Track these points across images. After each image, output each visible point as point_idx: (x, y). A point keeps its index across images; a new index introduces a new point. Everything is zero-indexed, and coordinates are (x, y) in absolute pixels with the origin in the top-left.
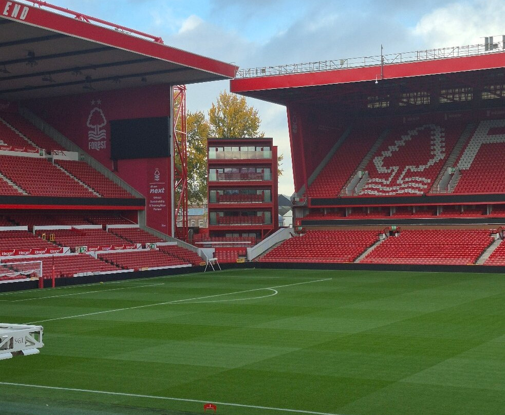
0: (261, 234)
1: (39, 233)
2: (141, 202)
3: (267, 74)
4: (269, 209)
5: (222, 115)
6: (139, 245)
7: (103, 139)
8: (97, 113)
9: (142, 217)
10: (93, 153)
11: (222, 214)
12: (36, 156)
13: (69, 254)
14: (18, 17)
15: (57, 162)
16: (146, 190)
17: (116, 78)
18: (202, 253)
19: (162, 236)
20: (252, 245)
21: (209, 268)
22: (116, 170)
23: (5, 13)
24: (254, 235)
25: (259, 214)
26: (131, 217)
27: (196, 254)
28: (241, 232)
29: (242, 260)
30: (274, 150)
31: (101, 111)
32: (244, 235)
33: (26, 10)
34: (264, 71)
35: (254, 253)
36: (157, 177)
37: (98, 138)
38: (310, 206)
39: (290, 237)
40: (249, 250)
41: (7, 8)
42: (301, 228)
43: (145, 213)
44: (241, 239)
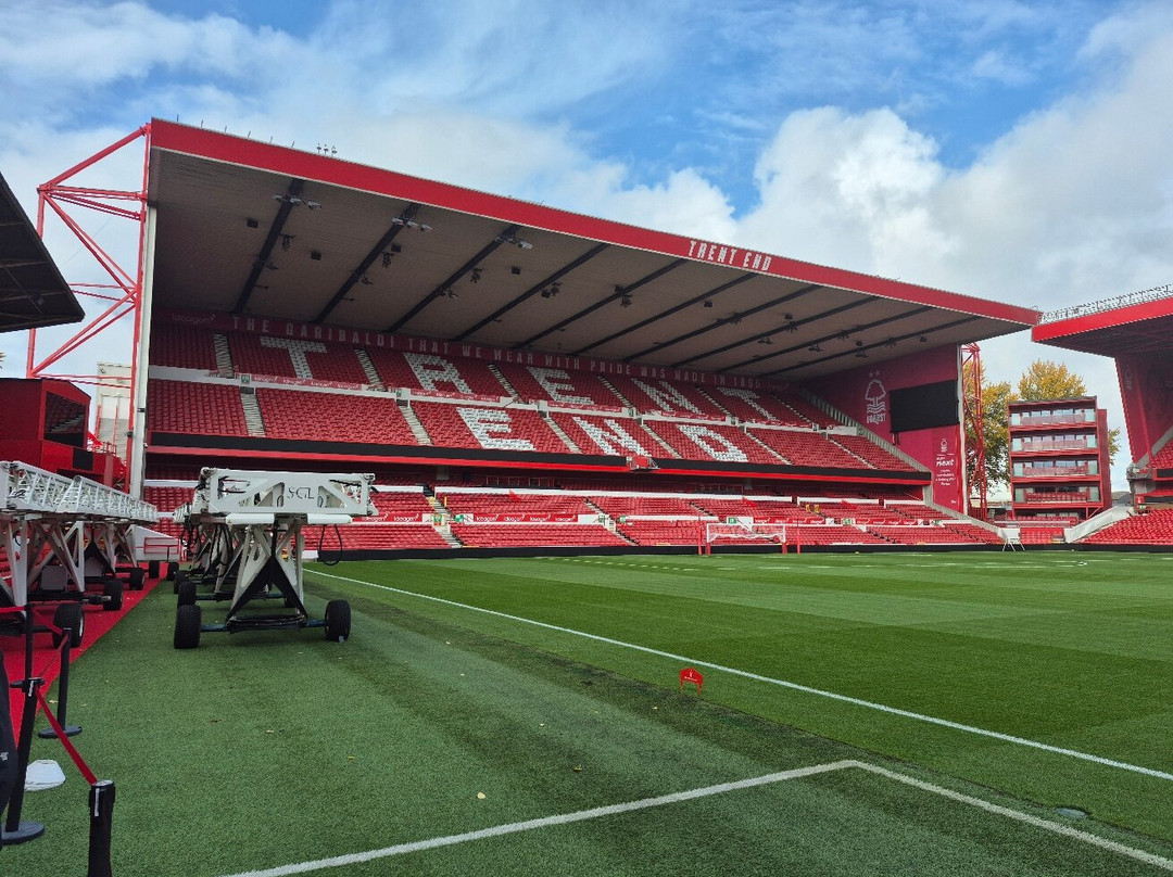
0: (1084, 514)
1: (803, 504)
2: (927, 476)
3: (1081, 314)
4: (1095, 484)
5: (1034, 387)
6: (920, 521)
7: (883, 412)
8: (876, 385)
9: (928, 494)
10: (872, 427)
11: (1030, 491)
12: (811, 431)
13: (833, 525)
14: (760, 268)
15: (831, 437)
16: (931, 462)
17: (891, 341)
18: (1004, 534)
19: (952, 513)
20: (1071, 525)
21: (1009, 548)
22: (897, 443)
23: (745, 265)
24: (1075, 515)
25: (1082, 490)
26: (915, 492)
27: (995, 534)
28: (1057, 511)
29: (1058, 541)
30: (1102, 415)
31: (879, 382)
32: (1062, 515)
33: (768, 259)
34: (1076, 311)
35: (1073, 534)
36: (944, 449)
37: (877, 411)
38: (1156, 479)
39: (1128, 516)
40: (1067, 531)
41: (747, 260)
42: (1144, 507)
43: (931, 487)
44: (1058, 518)
